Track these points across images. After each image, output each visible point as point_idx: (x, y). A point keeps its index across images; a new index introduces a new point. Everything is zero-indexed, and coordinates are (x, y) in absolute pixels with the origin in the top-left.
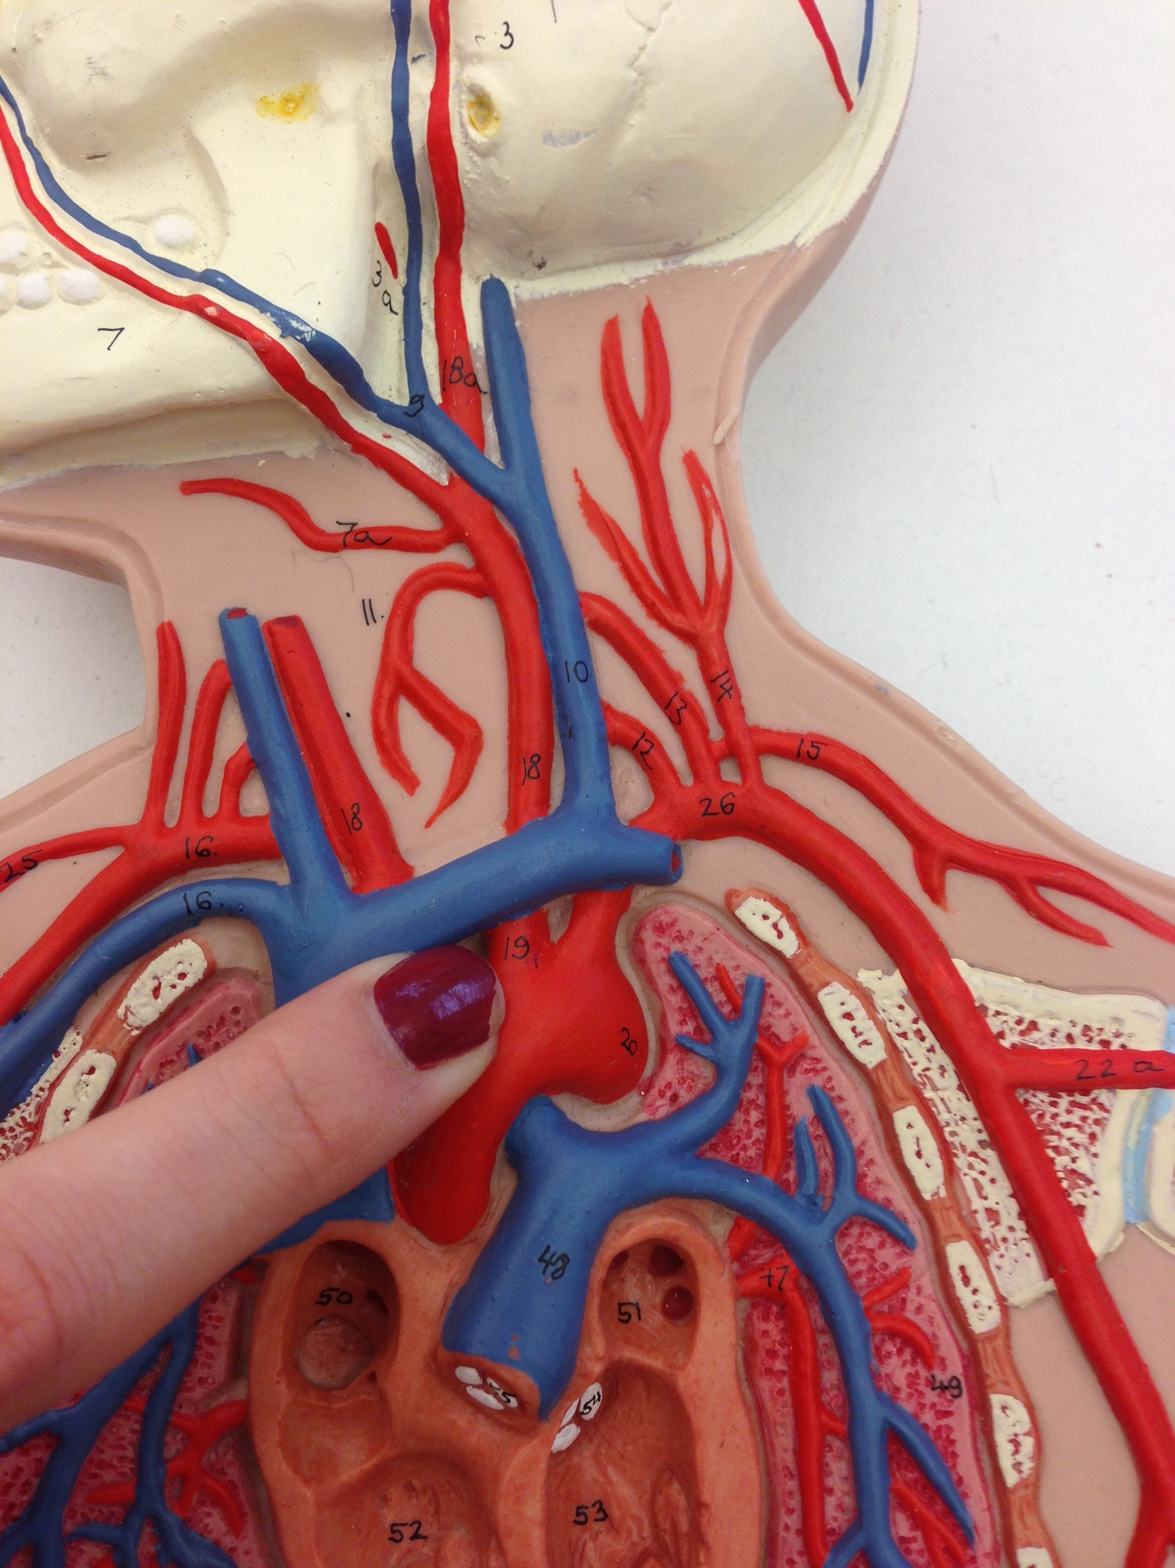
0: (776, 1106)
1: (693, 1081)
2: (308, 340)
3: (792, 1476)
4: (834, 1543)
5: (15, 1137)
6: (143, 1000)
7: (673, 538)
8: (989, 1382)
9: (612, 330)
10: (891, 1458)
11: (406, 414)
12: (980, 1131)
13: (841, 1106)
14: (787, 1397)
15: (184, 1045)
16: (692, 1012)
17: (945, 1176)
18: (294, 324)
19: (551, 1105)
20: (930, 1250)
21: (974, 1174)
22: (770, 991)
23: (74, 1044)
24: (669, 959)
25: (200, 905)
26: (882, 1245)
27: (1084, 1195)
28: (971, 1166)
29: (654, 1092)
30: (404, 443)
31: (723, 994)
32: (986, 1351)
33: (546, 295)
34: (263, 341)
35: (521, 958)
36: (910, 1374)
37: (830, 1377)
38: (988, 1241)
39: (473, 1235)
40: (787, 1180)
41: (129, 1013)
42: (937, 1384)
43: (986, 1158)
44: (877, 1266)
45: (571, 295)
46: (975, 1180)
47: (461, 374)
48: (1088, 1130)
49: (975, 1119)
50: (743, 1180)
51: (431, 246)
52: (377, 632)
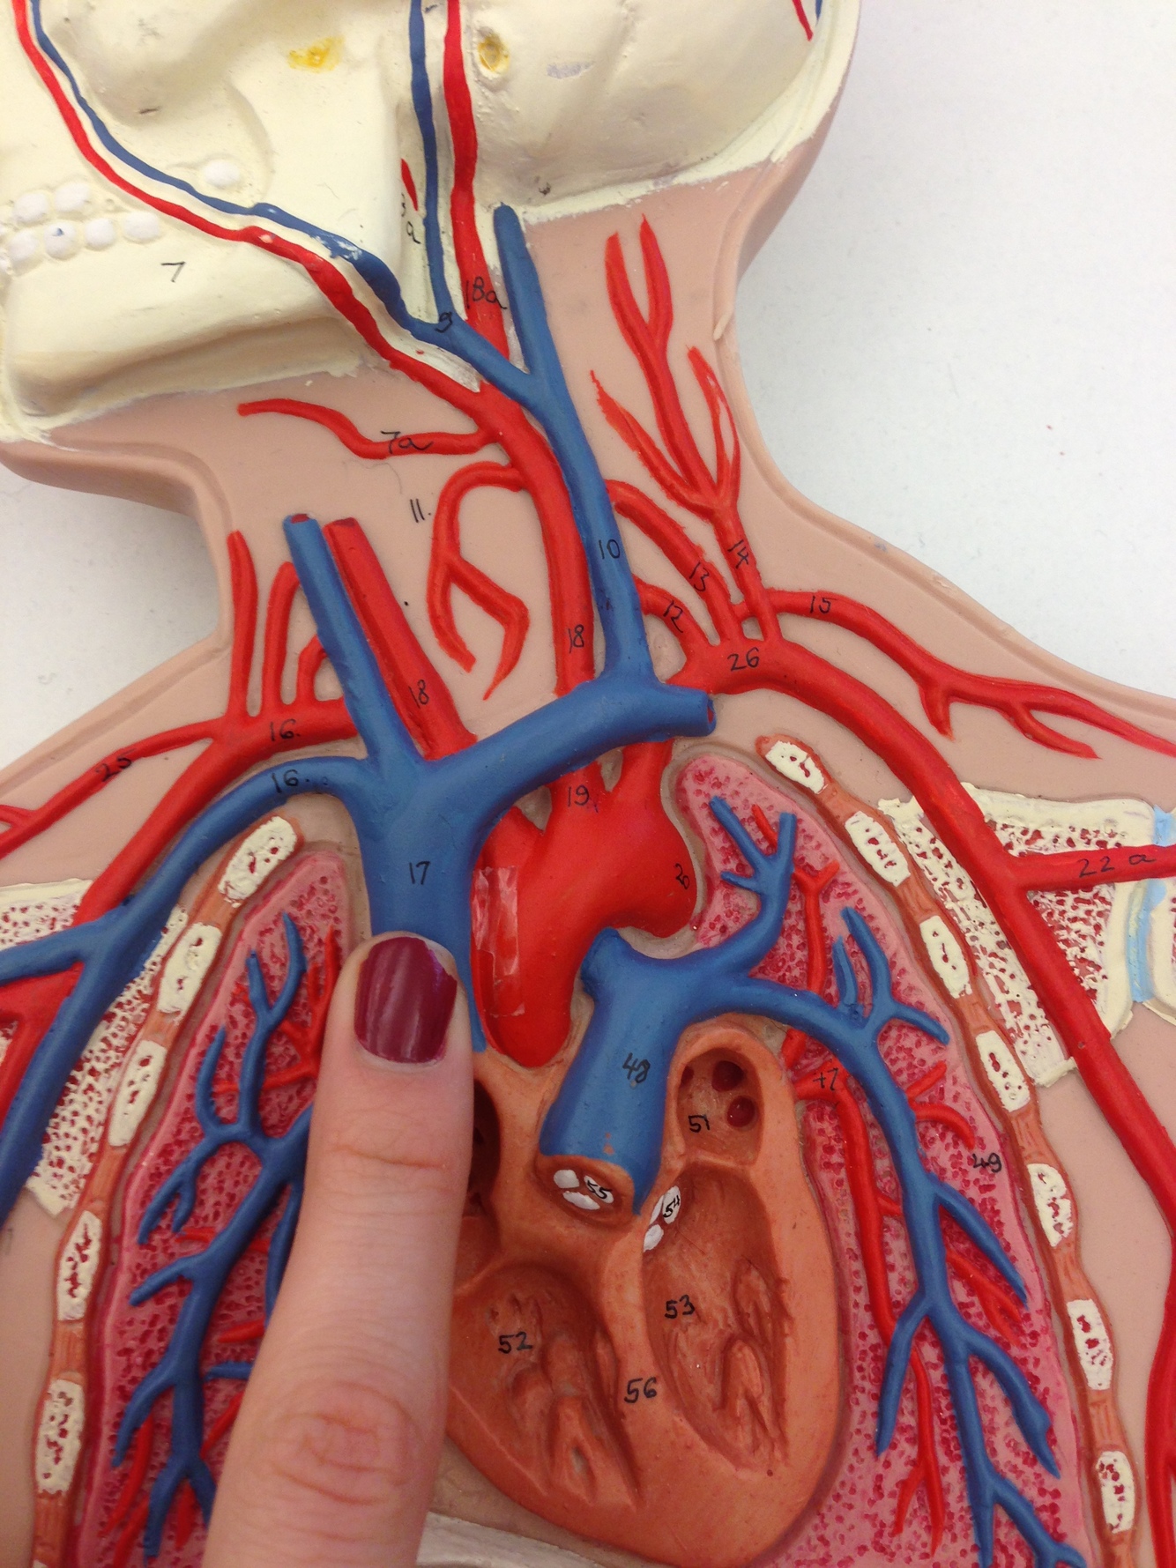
0: (814, 928)
1: (739, 913)
2: (356, 258)
3: (856, 1257)
4: (900, 1314)
5: (133, 1010)
6: (241, 874)
7: (684, 425)
8: (1025, 1154)
9: (613, 245)
10: (944, 1231)
11: (438, 330)
12: (997, 933)
13: (872, 924)
14: (846, 1186)
15: (279, 915)
16: (734, 851)
17: (970, 976)
18: (342, 245)
19: (618, 936)
20: (962, 1044)
21: (995, 972)
22: (801, 826)
23: (181, 920)
24: (710, 803)
25: (288, 783)
26: (918, 1044)
27: (1094, 980)
28: (992, 966)
29: (706, 925)
30: (436, 357)
31: (760, 833)
32: (1020, 1127)
33: (552, 219)
34: (317, 262)
35: (582, 804)
36: (953, 1156)
37: (882, 1164)
38: (1012, 1030)
39: (558, 1057)
40: (830, 994)
41: (229, 888)
42: (979, 1162)
43: (1004, 956)
44: (915, 1062)
45: (574, 216)
46: (997, 977)
47: (482, 291)
48: (1093, 922)
49: (992, 923)
50: (792, 995)
51: (446, 181)
52: (426, 527)
